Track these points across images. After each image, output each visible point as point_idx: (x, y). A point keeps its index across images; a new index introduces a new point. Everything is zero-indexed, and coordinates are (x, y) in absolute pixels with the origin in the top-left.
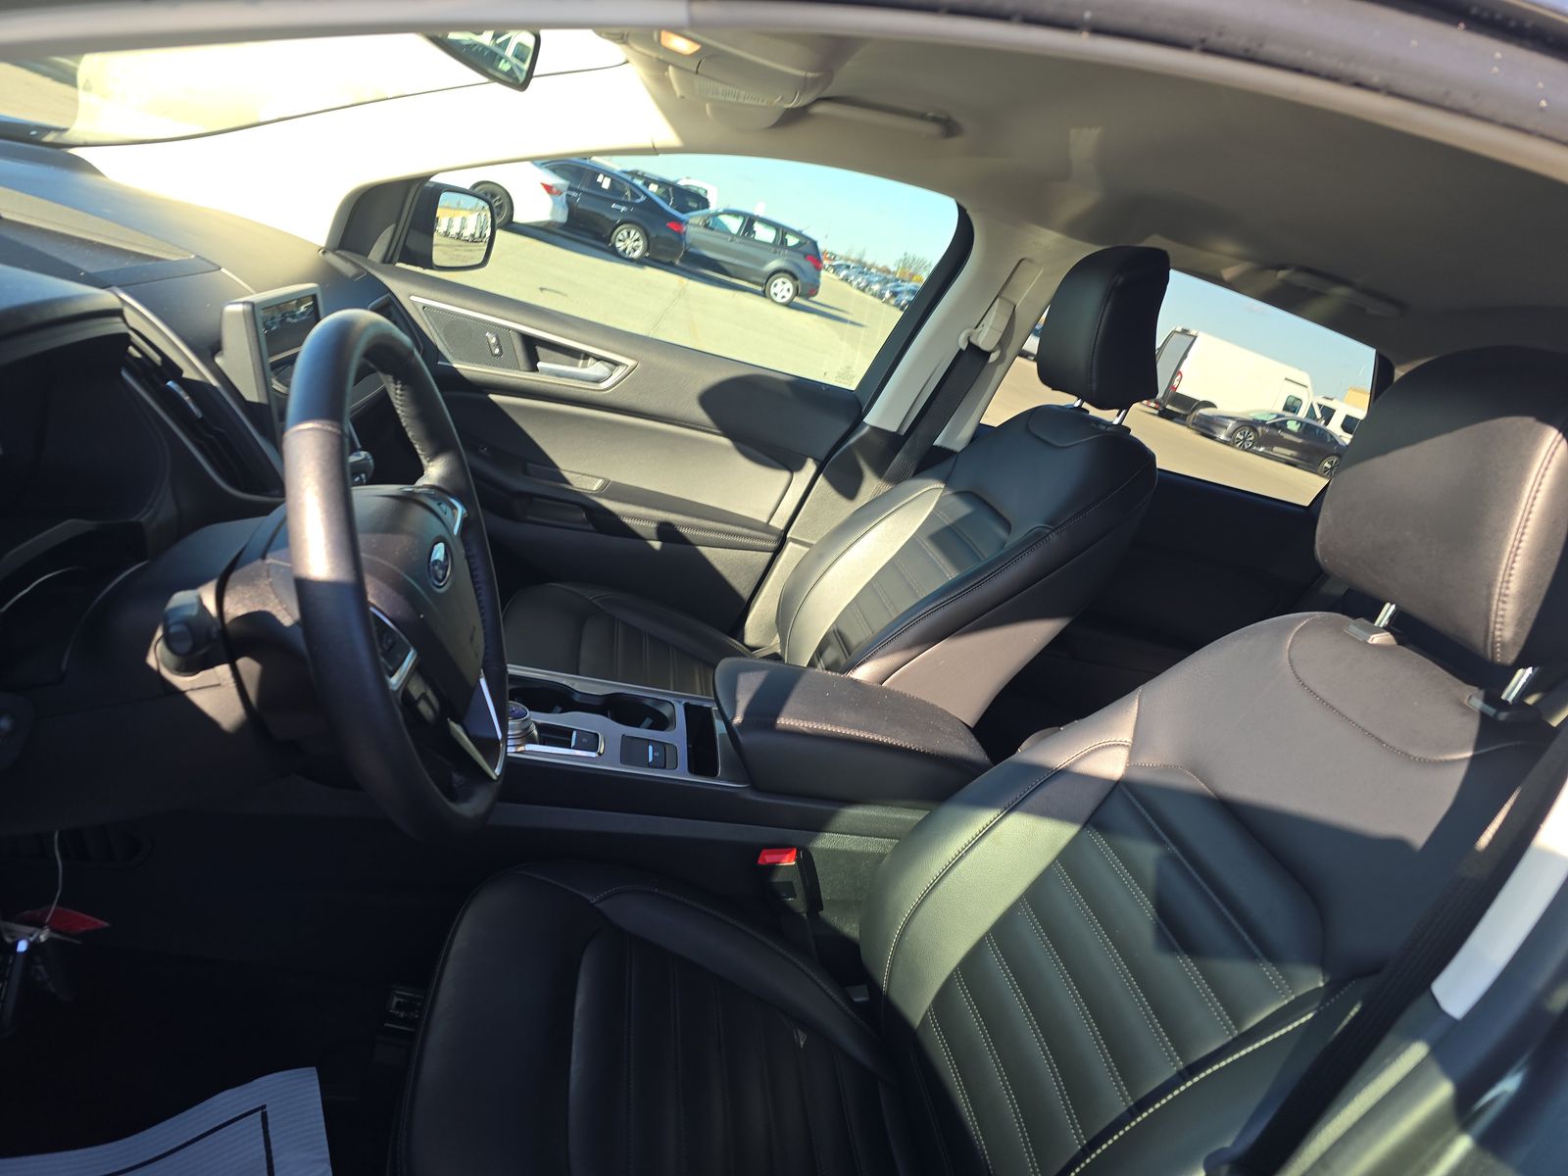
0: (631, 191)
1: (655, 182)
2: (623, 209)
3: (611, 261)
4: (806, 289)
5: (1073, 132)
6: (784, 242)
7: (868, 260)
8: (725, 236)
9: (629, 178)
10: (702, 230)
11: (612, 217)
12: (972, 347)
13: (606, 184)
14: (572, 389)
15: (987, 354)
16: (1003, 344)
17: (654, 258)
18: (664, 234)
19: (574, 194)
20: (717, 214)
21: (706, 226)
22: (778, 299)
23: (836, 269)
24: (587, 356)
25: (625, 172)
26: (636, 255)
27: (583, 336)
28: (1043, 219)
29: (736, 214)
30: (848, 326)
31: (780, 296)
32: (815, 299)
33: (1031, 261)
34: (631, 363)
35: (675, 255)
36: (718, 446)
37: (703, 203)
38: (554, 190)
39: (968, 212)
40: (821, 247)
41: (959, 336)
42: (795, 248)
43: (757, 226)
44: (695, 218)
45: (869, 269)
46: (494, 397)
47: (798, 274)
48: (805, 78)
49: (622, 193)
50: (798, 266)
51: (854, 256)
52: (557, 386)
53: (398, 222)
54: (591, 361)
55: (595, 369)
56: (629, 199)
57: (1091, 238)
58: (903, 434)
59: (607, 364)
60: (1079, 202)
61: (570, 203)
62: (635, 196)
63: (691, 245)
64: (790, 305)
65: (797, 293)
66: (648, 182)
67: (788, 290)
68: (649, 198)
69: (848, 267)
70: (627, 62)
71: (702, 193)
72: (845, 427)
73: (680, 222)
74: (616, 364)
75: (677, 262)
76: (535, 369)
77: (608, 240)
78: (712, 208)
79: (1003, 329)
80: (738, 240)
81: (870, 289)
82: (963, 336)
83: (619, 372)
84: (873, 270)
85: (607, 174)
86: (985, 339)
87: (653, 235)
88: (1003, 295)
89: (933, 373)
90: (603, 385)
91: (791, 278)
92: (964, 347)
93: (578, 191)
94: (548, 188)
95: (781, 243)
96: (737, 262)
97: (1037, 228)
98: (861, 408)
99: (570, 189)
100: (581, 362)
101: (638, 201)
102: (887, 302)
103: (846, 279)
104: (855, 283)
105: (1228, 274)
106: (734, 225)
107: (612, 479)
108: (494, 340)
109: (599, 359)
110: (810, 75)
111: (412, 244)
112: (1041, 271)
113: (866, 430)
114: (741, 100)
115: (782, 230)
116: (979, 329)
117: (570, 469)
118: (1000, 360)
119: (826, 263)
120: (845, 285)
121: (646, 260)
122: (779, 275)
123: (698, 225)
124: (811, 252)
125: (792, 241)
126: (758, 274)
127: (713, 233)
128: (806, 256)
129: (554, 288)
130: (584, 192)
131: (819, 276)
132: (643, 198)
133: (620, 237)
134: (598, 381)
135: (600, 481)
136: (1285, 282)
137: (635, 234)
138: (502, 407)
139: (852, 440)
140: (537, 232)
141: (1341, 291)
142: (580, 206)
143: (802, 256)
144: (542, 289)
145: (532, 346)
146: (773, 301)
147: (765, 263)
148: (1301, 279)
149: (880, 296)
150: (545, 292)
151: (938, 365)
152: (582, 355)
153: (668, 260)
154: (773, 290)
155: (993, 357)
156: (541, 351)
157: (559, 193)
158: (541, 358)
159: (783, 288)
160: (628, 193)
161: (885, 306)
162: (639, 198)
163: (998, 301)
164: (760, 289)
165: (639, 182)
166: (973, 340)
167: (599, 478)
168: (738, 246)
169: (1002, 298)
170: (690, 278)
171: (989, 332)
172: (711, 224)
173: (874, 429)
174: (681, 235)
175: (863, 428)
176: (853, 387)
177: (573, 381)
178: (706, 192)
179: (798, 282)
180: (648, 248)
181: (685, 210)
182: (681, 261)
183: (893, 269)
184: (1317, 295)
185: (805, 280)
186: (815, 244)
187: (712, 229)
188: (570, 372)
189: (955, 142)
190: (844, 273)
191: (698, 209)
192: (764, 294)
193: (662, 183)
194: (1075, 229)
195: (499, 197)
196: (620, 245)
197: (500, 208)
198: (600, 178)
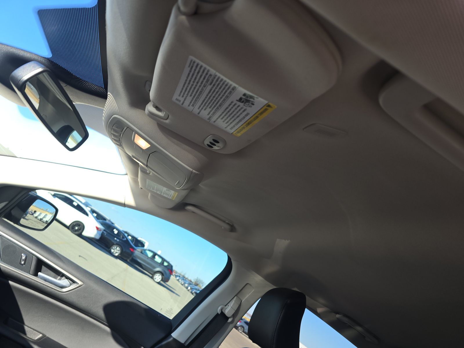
0: (123, 236)
1: (131, 236)
2: (118, 240)
3: (108, 254)
4: (165, 279)
5: (278, 240)
6: (163, 263)
7: (186, 276)
8: (146, 257)
9: (123, 233)
10: (140, 253)
11: (113, 241)
12: (222, 314)
13: (116, 232)
14: (49, 288)
15: (227, 318)
16: (234, 315)
17: (122, 257)
18: (128, 251)
19: (105, 232)
20: (145, 250)
22: (156, 280)
23: (176, 276)
24: (63, 275)
25: (124, 231)
26: (117, 255)
27: (65, 267)
28: (258, 270)
29: (152, 252)
30: (175, 295)
31: (157, 279)
32: (167, 283)
33: (250, 285)
34: (80, 283)
35: (128, 258)
36: (104, 331)
37: (143, 245)
38: (99, 229)
39: (232, 260)
40: (174, 268)
41: (219, 307)
42: (166, 266)
43: (157, 257)
44: (139, 249)
45: (186, 279)
46: (11, 283)
47: (164, 274)
48: (192, 172)
49: (120, 236)
50: (165, 272)
51: (182, 274)
52: (42, 285)
53: (10, 202)
54: (64, 278)
55: (64, 282)
57: (273, 283)
58: (186, 345)
59: (70, 281)
60: (271, 268)
61: (102, 235)
62: (123, 238)
63: (135, 257)
64: (159, 283)
65: (162, 280)
66: (129, 235)
67: (160, 278)
68: (127, 240)
69: (180, 277)
70: (127, 174)
71: (144, 243)
72: (162, 335)
73: (134, 249)
74: (74, 282)
75: (128, 260)
76: (36, 275)
77: (109, 248)
78: (145, 248)
79: (236, 309)
80: (149, 259)
81: (185, 285)
82: (220, 308)
83: (74, 286)
84: (187, 280)
85: (117, 229)
86: (228, 311)
87: (124, 250)
88: (238, 295)
89: (205, 320)
90: (64, 290)
91: (162, 274)
92: (219, 313)
94: (97, 228)
95: (162, 263)
96: (147, 265)
97: (254, 273)
98: (172, 329)
99: (104, 230)
100: (59, 277)
101: (124, 239)
102: (189, 290)
103: (178, 280)
104: (180, 282)
105: (319, 310)
106: (150, 254)
107: (47, 336)
108: (24, 258)
109: (67, 278)
110: (194, 171)
111: (13, 212)
112: (253, 290)
113: (171, 339)
114: (162, 194)
115: (164, 260)
116: (227, 307)
117: (29, 326)
118: (232, 322)
119: (174, 274)
120: (177, 282)
121: (119, 257)
122: (159, 273)
123: (139, 251)
124: (170, 269)
125: (166, 264)
126: (152, 270)
127: (143, 255)
128: (168, 269)
129: (84, 257)
130: (108, 233)
131: (170, 276)
133: (114, 248)
134: (62, 287)
135: (41, 335)
136: (338, 319)
137: (118, 248)
138: (12, 288)
139: (164, 343)
140: (88, 239)
141: (359, 328)
142: (106, 236)
144: (80, 256)
145: (40, 265)
146: (154, 280)
147: (155, 268)
148: (345, 320)
149: (187, 288)
150: (81, 257)
151: (207, 318)
152: (61, 275)
153: (125, 259)
154: (155, 277)
155: (230, 320)
156: (44, 268)
157: (100, 230)
158: (42, 271)
159: (158, 277)
160: (121, 237)
161: (188, 291)
162: (124, 238)
163: (235, 297)
164: (151, 275)
165: (126, 235)
166: (223, 311)
167: (41, 333)
168: (149, 261)
169: (237, 296)
170: (130, 266)
171: (231, 308)
172: (143, 252)
173: (175, 340)
174: (132, 253)
175: (170, 338)
176: (171, 317)
177: (51, 284)
178: (145, 243)
179: (164, 277)
180: (121, 254)
181: (137, 245)
182: (130, 260)
183: (193, 281)
184: (350, 327)
185: (166, 276)
186: (172, 267)
187: (143, 254)
188: (51, 280)
189: (233, 234)
190: (178, 278)
191: (141, 247)
192: (152, 278)
193: (133, 237)
194: (268, 278)
195: (80, 226)
196: (112, 251)
197: (80, 229)
198: (115, 230)
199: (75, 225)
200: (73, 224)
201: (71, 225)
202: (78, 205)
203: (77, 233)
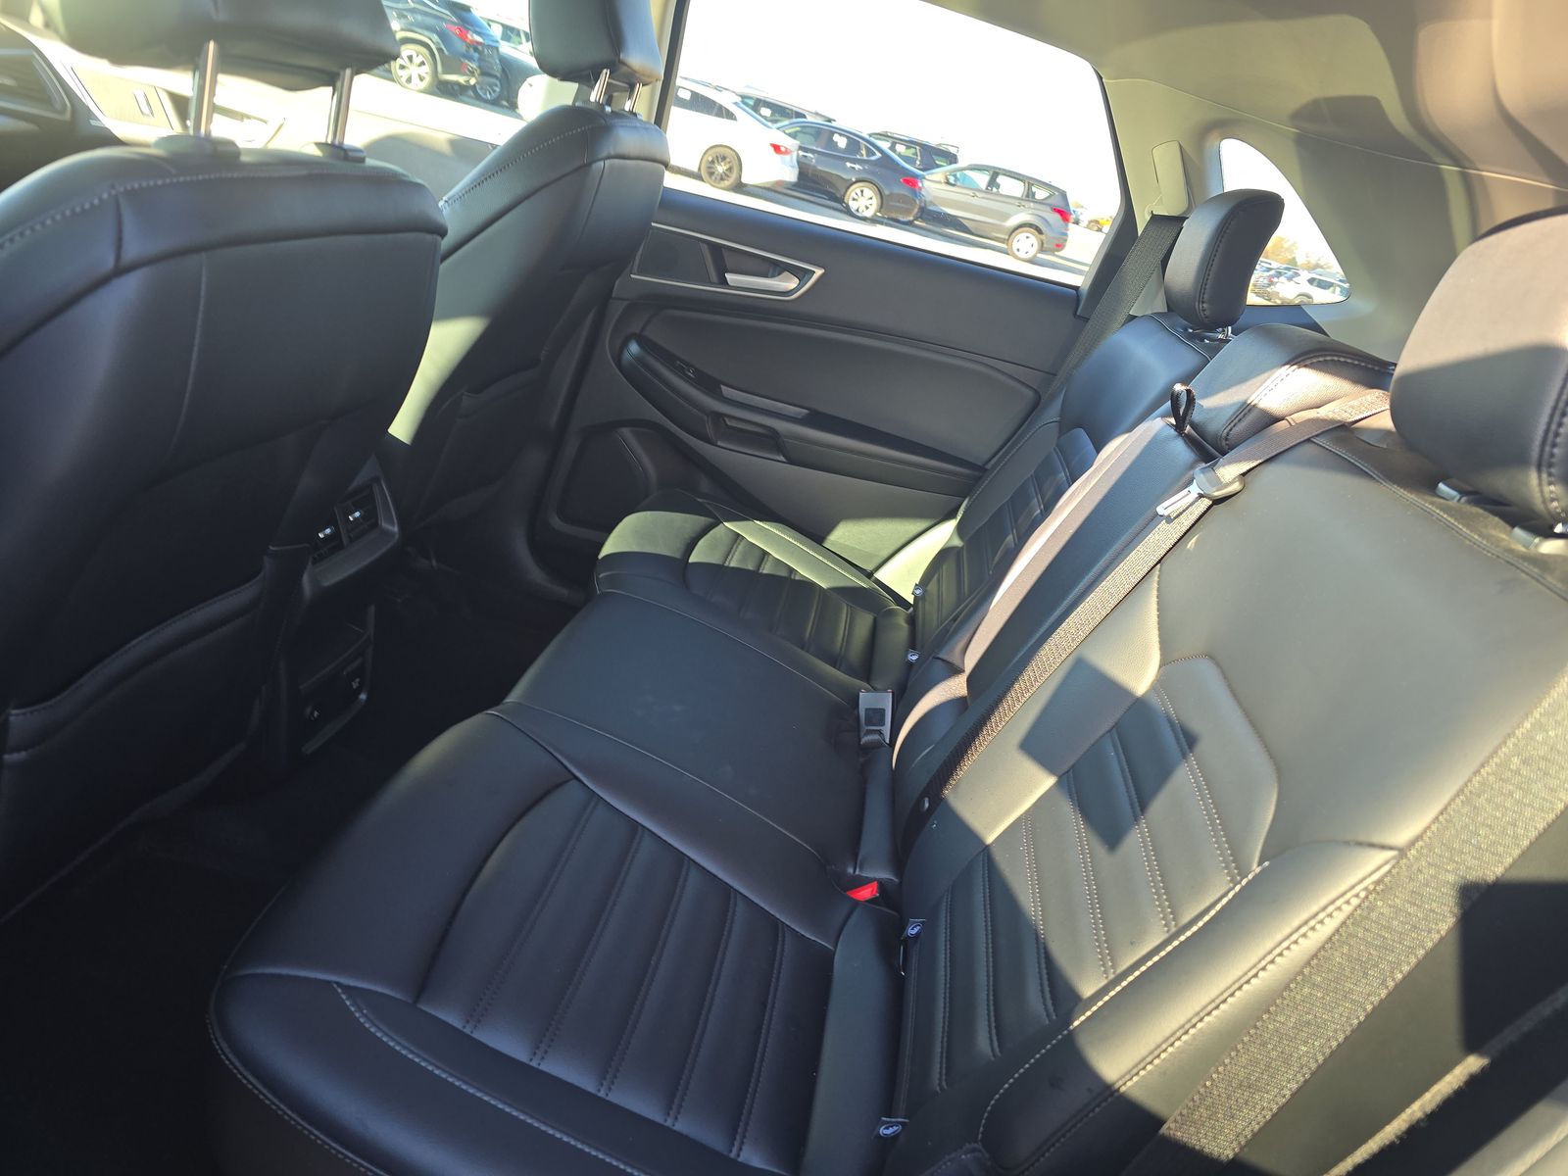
0: (867, 149)
2: (857, 167)
4: (1052, 246)
6: (1032, 194)
9: (872, 138)
10: (942, 187)
11: (846, 177)
13: (841, 142)
18: (901, 191)
19: (806, 155)
20: (963, 170)
21: (948, 183)
22: (1021, 255)
26: (869, 214)
29: (983, 168)
31: (1023, 252)
32: (1061, 253)
35: (908, 211)
37: (951, 159)
38: (785, 151)
42: (1043, 201)
43: (1000, 179)
44: (938, 175)
47: (1044, 230)
49: (858, 151)
50: (1043, 219)
56: (865, 157)
61: (801, 163)
62: (870, 152)
63: (928, 202)
64: (1033, 261)
65: (1042, 249)
66: (895, 141)
67: (1033, 245)
68: (888, 158)
71: (952, 149)
73: (918, 180)
77: (841, 200)
78: (962, 163)
80: (983, 195)
85: (843, 132)
87: (887, 192)
91: (1036, 232)
93: (813, 151)
94: (777, 148)
95: (1029, 196)
96: (978, 218)
99: (802, 149)
101: (873, 158)
106: (982, 180)
115: (1029, 182)
121: (879, 219)
122: (1025, 229)
123: (938, 182)
124: (1059, 204)
125: (1041, 194)
126: (999, 228)
128: (1054, 209)
130: (815, 152)
131: (1066, 230)
132: (879, 155)
133: (854, 196)
137: (869, 192)
140: (765, 191)
142: (815, 167)
143: (1049, 209)
146: (1016, 257)
147: (1006, 216)
153: (903, 218)
154: (1016, 246)
157: (789, 152)
159: (1027, 244)
160: (864, 152)
162: (876, 157)
164: (1004, 246)
165: (885, 145)
168: (980, 201)
172: (956, 180)
174: (917, 192)
178: (957, 148)
179: (1043, 237)
180: (881, 207)
181: (928, 166)
182: (917, 219)
185: (1050, 234)
186: (1064, 195)
187: (954, 185)
192: (1008, 252)
193: (910, 143)
195: (728, 160)
196: (853, 206)
197: (730, 169)
198: (836, 138)
199: (713, 162)
200: (704, 161)
201: (703, 165)
202: (695, 95)
203: (727, 183)
